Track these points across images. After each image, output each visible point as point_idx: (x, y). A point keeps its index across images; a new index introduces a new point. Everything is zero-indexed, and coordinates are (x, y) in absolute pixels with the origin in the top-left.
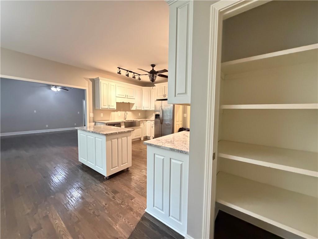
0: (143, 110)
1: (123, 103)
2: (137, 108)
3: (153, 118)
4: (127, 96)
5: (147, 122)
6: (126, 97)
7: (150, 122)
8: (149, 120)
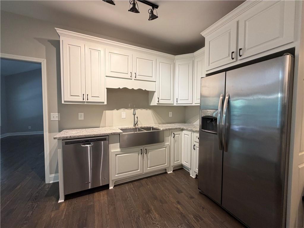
0: (175, 105)
1: (125, 89)
2: (161, 102)
3: (197, 123)
4: (134, 75)
5: (184, 132)
6: (133, 78)
7: (189, 133)
8: (187, 130)
